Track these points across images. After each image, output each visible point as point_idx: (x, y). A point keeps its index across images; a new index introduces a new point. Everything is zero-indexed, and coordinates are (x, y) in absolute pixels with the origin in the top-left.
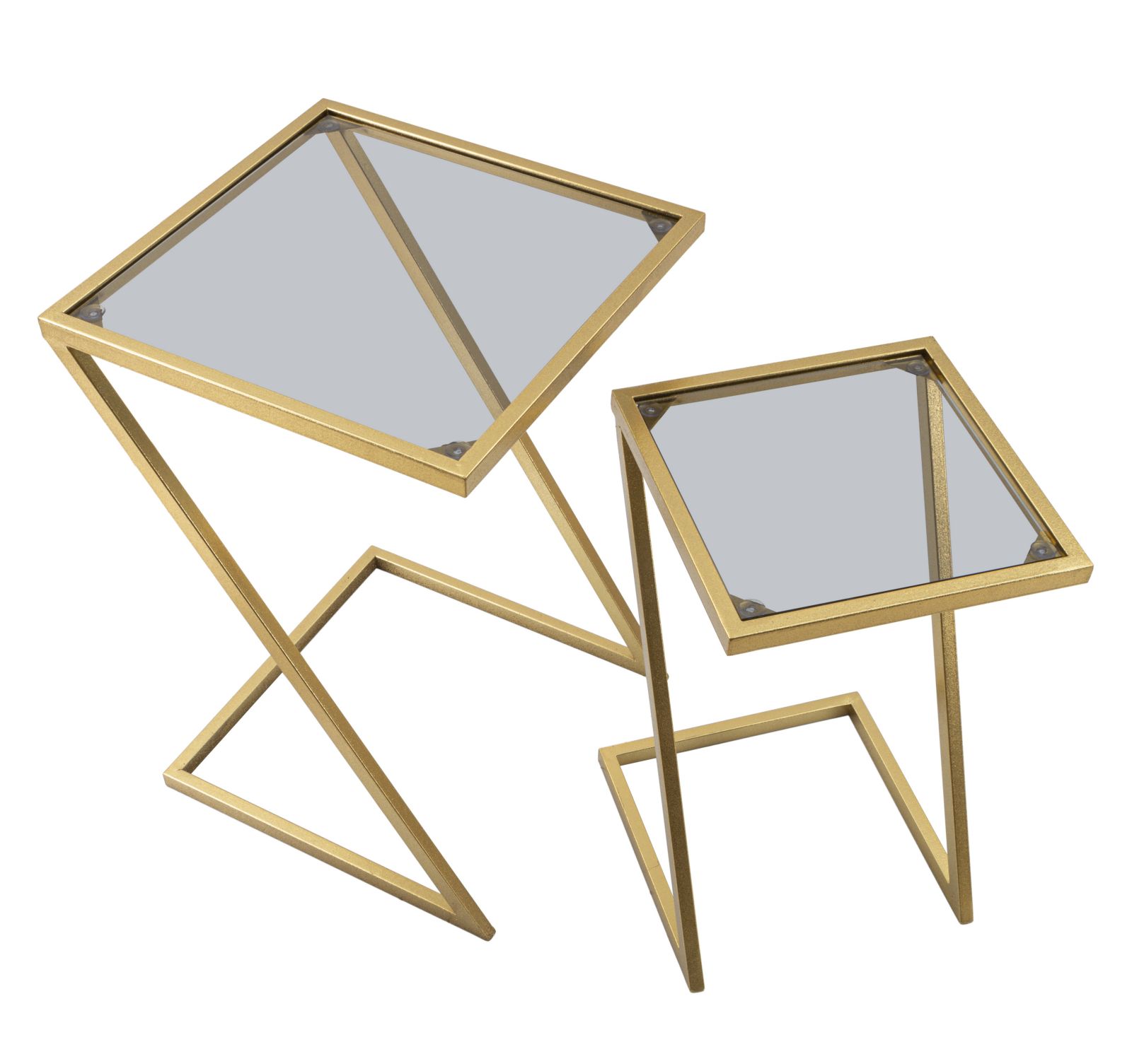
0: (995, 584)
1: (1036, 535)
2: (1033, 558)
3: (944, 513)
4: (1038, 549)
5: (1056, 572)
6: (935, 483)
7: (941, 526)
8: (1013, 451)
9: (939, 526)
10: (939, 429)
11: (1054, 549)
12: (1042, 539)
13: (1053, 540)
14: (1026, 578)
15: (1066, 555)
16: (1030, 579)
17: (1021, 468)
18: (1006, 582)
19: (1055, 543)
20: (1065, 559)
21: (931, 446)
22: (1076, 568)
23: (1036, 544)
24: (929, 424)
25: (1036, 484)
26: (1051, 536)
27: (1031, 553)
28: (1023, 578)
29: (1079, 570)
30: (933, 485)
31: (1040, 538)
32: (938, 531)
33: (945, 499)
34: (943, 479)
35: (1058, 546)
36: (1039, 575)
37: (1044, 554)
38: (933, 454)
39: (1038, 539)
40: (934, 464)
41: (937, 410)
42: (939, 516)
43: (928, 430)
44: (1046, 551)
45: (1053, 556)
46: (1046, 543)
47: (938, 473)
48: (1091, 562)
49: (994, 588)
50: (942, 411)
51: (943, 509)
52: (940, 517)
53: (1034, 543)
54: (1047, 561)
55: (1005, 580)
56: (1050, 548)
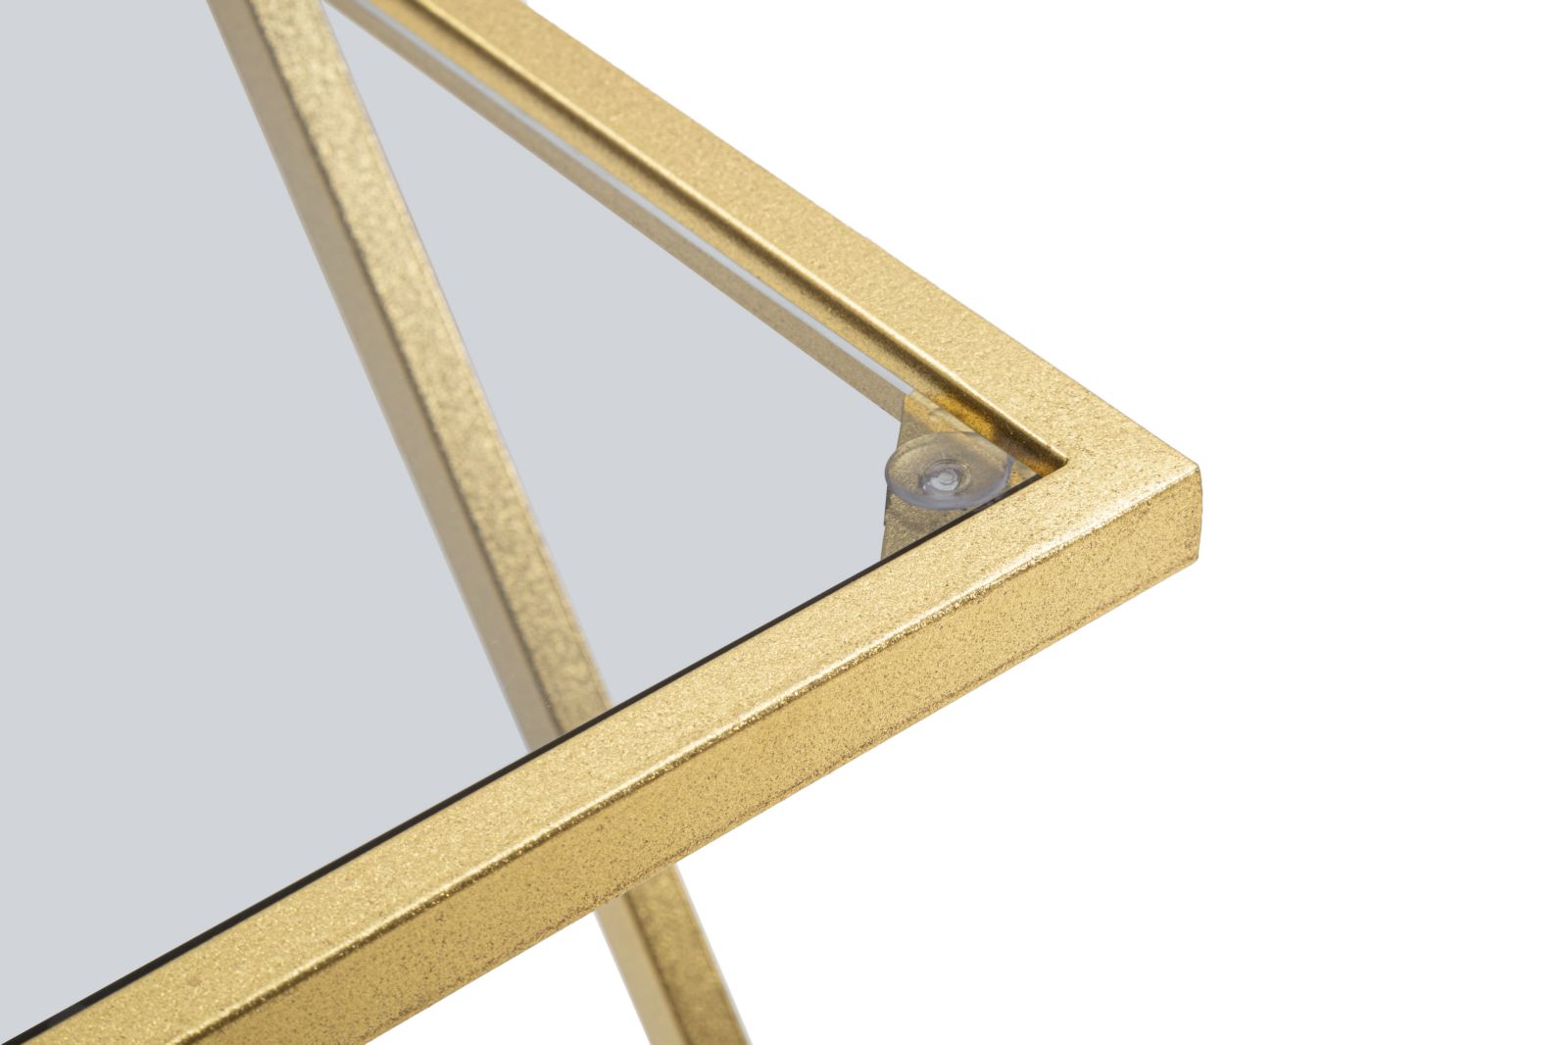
0: (780, 698)
1: (894, 426)
2: (915, 527)
3: (506, 503)
4: (923, 479)
5: (1045, 548)
6: (425, 389)
7: (511, 560)
8: (672, 108)
9: (504, 563)
10: (365, 161)
11: (995, 454)
12: (925, 429)
13: (972, 416)
14: (916, 620)
15: (1057, 463)
16: (934, 620)
17: (731, 164)
18: (828, 670)
19: (986, 428)
20: (1058, 475)
21: (353, 242)
22: (1124, 504)
23: (906, 458)
24: (314, 151)
25: (818, 210)
26: (957, 406)
27: (899, 505)
28: (901, 629)
29: (1141, 510)
30: (420, 399)
31: (911, 427)
32: (508, 582)
33: (488, 444)
34: (452, 362)
35: (1008, 435)
36: (972, 589)
37: (957, 493)
38: (376, 273)
39: (902, 439)
40: (394, 312)
41: (325, 82)
42: (492, 522)
43: (318, 180)
44: (960, 475)
45: (1001, 488)
46: (945, 438)
47: (423, 348)
48: (1178, 455)
49: (780, 718)
50: (348, 80)
51: (493, 487)
52: (495, 521)
53: (892, 460)
54: (981, 516)
55: (820, 663)
56: (973, 457)
